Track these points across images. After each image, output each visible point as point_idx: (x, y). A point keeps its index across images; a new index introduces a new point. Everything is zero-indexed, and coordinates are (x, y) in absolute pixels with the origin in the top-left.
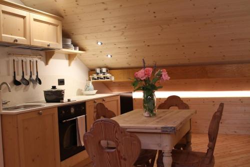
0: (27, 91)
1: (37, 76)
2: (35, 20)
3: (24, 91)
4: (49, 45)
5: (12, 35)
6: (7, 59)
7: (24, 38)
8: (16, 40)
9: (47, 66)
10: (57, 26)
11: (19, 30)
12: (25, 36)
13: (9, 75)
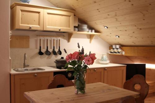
0: (50, 58)
1: (59, 49)
2: (48, 13)
3: (47, 59)
4: (60, 30)
5: (28, 24)
6: (36, 39)
7: (39, 26)
8: (30, 28)
9: (69, 43)
10: (70, 16)
11: (35, 21)
12: (39, 25)
13: (36, 48)
